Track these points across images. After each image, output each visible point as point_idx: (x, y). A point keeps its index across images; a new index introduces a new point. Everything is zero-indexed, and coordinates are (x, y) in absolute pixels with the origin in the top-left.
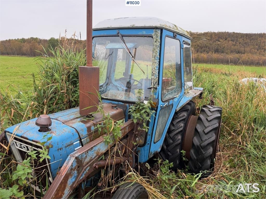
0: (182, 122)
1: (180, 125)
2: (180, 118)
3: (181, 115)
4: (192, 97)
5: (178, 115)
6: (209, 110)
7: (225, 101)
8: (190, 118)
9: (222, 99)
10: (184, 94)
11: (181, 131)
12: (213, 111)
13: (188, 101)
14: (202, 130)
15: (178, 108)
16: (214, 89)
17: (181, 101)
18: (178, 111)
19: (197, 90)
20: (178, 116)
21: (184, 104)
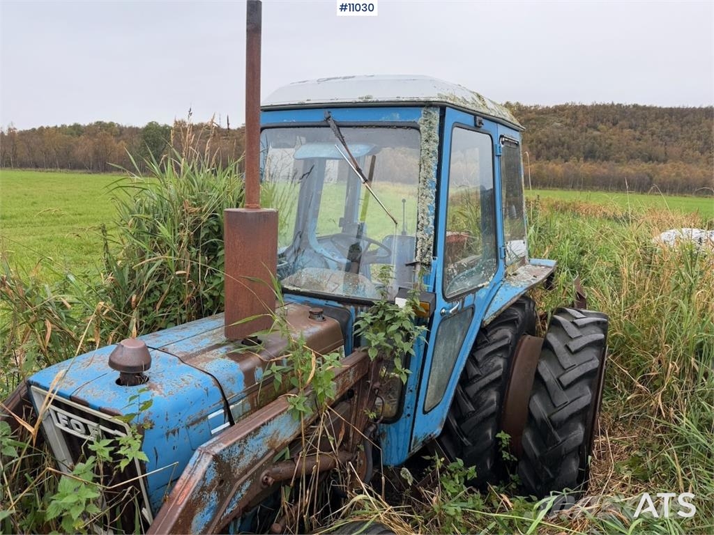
0: (500, 355)
1: (493, 364)
2: (494, 343)
3: (496, 337)
4: (527, 286)
5: (489, 334)
6: (573, 323)
7: (615, 294)
8: (522, 341)
9: (607, 290)
10: (505, 277)
11: (498, 380)
12: (585, 326)
13: (515, 297)
14: (555, 377)
15: (487, 316)
16: (584, 260)
17: (496, 297)
18: (488, 323)
19: (539, 267)
20: (487, 338)
21: (504, 306)
